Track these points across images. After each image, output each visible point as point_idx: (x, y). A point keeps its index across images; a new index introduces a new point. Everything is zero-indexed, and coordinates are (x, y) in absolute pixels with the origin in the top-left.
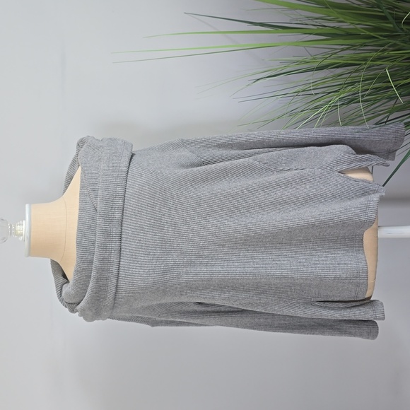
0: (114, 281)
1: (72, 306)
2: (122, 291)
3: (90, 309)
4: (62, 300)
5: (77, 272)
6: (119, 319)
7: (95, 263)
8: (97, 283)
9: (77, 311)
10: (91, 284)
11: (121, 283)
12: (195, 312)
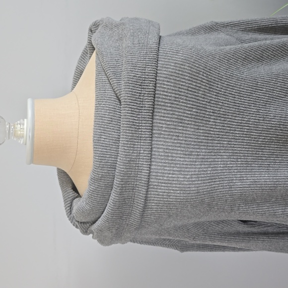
0: (144, 191)
1: (85, 226)
2: (152, 205)
3: (109, 229)
4: (72, 219)
5: (94, 180)
6: (141, 242)
7: (120, 167)
8: (121, 194)
9: (92, 232)
10: (113, 196)
11: (152, 194)
12: (238, 234)
